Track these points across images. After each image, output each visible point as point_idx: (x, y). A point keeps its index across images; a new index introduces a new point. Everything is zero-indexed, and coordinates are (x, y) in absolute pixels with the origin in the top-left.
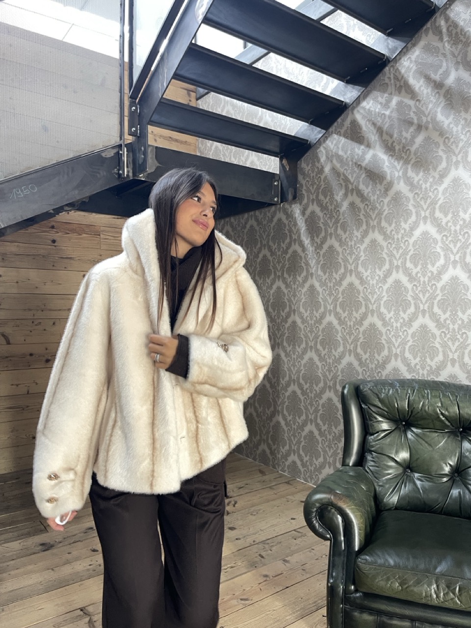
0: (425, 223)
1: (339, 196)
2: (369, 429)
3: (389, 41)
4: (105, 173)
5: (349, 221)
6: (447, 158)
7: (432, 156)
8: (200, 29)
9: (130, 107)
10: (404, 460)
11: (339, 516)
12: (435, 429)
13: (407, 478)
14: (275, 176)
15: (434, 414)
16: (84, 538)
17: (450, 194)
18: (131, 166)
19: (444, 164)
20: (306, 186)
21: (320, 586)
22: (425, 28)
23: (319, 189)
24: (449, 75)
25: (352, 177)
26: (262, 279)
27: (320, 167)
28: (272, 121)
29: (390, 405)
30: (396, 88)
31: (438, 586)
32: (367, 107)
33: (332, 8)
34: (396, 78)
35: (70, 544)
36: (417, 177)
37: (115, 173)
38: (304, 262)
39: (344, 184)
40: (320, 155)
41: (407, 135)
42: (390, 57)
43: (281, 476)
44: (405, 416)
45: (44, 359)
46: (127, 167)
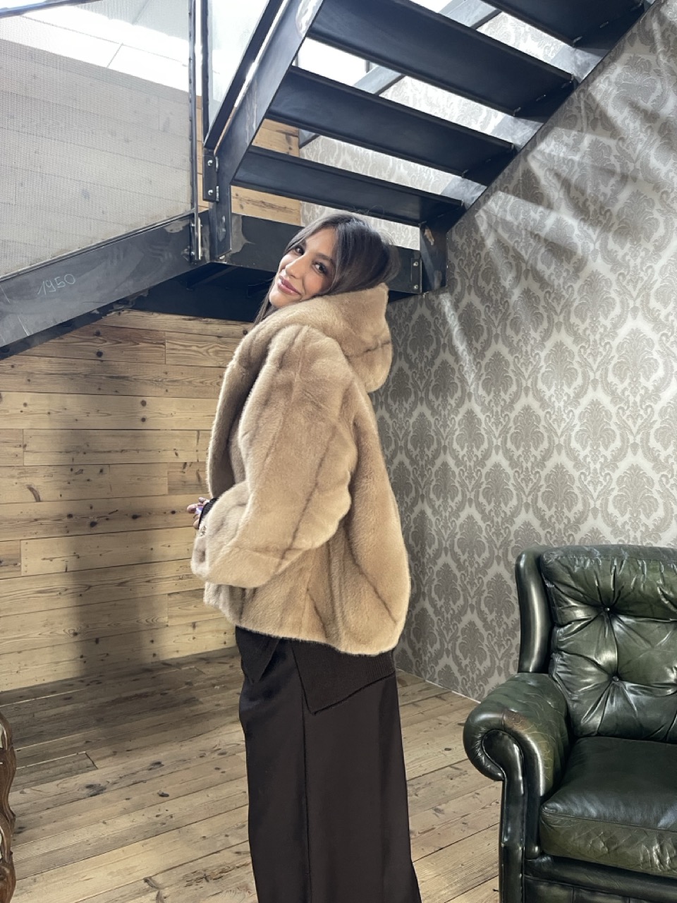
0: (635, 317)
1: (507, 280)
2: (557, 619)
3: (577, 55)
4: (171, 256)
5: (523, 317)
6: (666, 221)
7: (645, 217)
8: (303, 45)
9: (206, 160)
10: (610, 663)
11: (515, 746)
12: (654, 618)
13: (614, 690)
14: (415, 254)
15: (652, 596)
16: (148, 778)
17: (671, 274)
18: (207, 244)
19: (661, 231)
20: (459, 267)
21: (490, 847)
22: (629, 34)
23: (479, 270)
24: (665, 101)
25: (526, 252)
26: (397, 403)
27: (479, 239)
28: (409, 174)
29: (588, 584)
30: (589, 122)
31: (661, 847)
32: (547, 151)
33: (493, 9)
34: (588, 107)
35: (128, 786)
36: (622, 250)
37: (184, 254)
38: (457, 377)
39: (514, 263)
40: (479, 222)
41: (607, 189)
42: (579, 78)
43: (429, 687)
44: (609, 599)
45: (88, 522)
46: (202, 246)
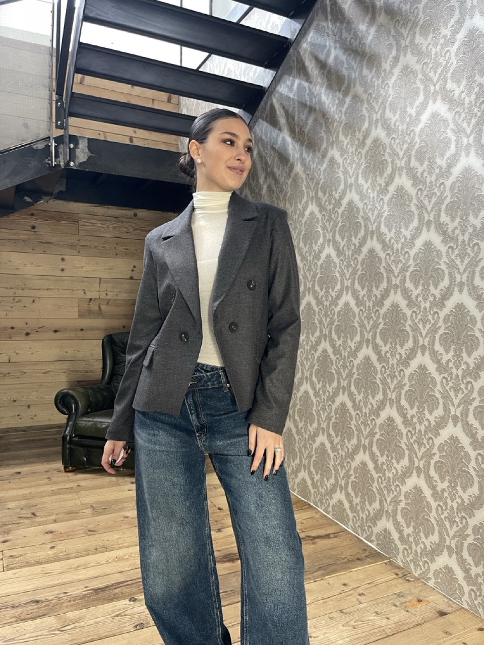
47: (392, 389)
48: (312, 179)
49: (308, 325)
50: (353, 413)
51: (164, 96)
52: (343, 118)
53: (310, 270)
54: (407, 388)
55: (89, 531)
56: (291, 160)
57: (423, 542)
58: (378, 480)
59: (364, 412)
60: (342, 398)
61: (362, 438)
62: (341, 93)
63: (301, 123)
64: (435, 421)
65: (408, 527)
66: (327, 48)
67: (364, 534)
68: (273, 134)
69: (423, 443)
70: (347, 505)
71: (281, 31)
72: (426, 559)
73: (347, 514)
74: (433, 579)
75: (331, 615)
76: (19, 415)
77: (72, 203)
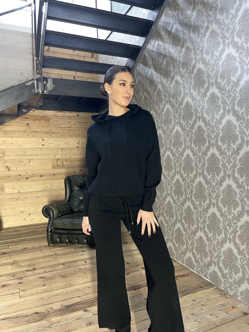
47: (214, 198)
48: (167, 92)
49: (168, 167)
50: (194, 211)
51: (89, 54)
52: (182, 59)
53: (168, 138)
54: (221, 197)
55: (62, 276)
56: (156, 82)
57: (234, 277)
58: (209, 246)
59: (200, 210)
60: (188, 204)
61: (199, 224)
62: (180, 47)
63: (160, 63)
64: (237, 213)
65: (226, 270)
66: (172, 24)
67: (203, 274)
68: (146, 69)
69: (231, 225)
70: (193, 259)
71: (147, 17)
72: (236, 286)
73: (193, 263)
74: (240, 296)
75: (187, 317)
76: (25, 219)
77: (46, 111)
